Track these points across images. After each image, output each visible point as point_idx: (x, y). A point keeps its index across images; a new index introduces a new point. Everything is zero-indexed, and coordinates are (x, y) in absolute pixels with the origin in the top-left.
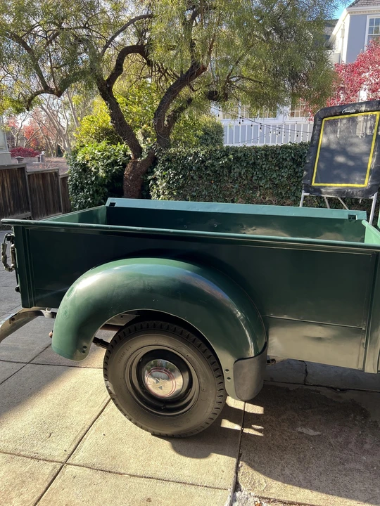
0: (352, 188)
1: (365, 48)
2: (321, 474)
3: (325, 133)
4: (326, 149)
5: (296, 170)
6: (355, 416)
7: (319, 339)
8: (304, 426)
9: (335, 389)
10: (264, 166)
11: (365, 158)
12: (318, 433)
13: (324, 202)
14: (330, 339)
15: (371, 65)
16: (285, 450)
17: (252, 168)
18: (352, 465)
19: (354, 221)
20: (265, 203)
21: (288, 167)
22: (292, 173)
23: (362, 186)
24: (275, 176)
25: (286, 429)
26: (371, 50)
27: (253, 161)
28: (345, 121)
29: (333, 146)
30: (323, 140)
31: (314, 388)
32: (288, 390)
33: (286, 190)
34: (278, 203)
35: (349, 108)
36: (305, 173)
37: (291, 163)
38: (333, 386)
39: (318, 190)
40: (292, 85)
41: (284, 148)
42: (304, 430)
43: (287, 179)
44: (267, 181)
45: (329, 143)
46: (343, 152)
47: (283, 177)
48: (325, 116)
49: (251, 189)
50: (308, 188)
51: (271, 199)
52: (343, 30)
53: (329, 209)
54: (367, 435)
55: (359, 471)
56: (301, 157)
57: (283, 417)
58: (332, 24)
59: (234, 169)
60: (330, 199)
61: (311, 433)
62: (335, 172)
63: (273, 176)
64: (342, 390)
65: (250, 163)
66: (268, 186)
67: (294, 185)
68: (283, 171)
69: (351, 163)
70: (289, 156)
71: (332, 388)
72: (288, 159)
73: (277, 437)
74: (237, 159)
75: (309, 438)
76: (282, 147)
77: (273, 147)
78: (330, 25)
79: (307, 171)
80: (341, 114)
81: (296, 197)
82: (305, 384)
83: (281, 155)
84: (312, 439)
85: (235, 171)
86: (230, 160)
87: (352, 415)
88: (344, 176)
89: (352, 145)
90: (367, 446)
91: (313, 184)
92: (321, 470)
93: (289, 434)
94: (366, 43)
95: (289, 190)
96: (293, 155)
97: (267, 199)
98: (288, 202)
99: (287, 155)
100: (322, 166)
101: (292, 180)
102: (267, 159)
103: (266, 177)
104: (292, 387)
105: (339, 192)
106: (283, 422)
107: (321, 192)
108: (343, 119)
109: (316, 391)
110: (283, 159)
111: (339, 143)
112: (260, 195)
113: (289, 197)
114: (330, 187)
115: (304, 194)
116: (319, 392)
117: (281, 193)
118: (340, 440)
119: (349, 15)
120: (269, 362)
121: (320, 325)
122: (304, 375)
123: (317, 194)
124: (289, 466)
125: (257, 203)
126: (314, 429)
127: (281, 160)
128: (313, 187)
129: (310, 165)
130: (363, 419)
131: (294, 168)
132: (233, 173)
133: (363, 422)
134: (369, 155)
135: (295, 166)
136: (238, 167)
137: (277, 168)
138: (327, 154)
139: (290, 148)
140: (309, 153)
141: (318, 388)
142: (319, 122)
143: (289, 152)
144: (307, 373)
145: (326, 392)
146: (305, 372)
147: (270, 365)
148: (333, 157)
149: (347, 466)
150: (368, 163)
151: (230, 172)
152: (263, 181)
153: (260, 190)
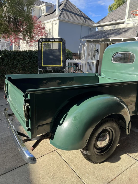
0: (57, 67)
4: (45, 53)
10: (18, 59)
11: (59, 57)
17: (13, 60)
21: (28, 59)
22: (29, 62)
24: (22, 63)
27: (13, 56)
29: (48, 52)
45: (46, 51)
46: (52, 54)
47: (26, 63)
49: (13, 68)
51: (22, 72)
56: (31, 56)
59: (5, 60)
62: (50, 61)
65: (12, 57)
66: (21, 67)
68: (26, 61)
69: (55, 58)
72: (27, 56)
74: (6, 55)
79: (39, 61)
80: (49, 41)
85: (6, 61)
86: (3, 56)
88: (53, 63)
91: (42, 66)
97: (20, 72)
100: (45, 59)
101: (29, 64)
102: (19, 56)
103: (19, 63)
107: (46, 69)
110: (25, 56)
112: (18, 70)
115: (39, 69)
117: (26, 69)
129: (40, 59)
132: (4, 62)
134: (61, 56)
135: (30, 59)
136: (6, 59)
138: (46, 55)
140: (39, 54)
142: (40, 43)
143: (27, 53)
148: (48, 56)
150: (61, 58)
151: (3, 61)
152: (19, 65)
153: (17, 68)
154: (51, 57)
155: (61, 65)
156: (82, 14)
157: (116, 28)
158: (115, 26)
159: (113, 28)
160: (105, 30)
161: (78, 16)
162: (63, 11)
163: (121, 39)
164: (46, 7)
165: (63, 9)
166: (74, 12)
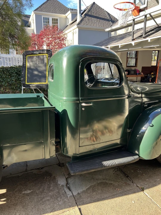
0: (42, 84)
1: (43, 29)
2: (33, 208)
3: (28, 62)
4: (29, 69)
5: (19, 78)
6: (47, 177)
7: (26, 150)
8: (25, 190)
9: (39, 169)
10: (3, 76)
11: (45, 72)
12: (32, 191)
13: (33, 90)
14: (30, 150)
15: (45, 35)
16: (17, 205)
18: (46, 199)
19: (39, 98)
20: (6, 93)
21: (15, 76)
22: (17, 79)
23: (45, 83)
24: (9, 80)
25: (17, 195)
26: (45, 30)
28: (35, 57)
29: (32, 67)
30: (28, 65)
31: (30, 171)
32: (18, 177)
33: (15, 86)
34: (13, 93)
35: (36, 52)
36: (22, 78)
37: (15, 74)
38: (38, 168)
39: (28, 86)
40: (12, 40)
41: (11, 68)
42: (26, 192)
43: (15, 81)
44: (5, 83)
45: (30, 66)
46: (36, 70)
47: (13, 81)
48: (27, 54)
50: (25, 85)
51: (9, 91)
52: (33, 20)
53: (35, 93)
54: (51, 183)
55: (48, 200)
56: (20, 72)
57: (16, 190)
58: (29, 17)
60: (35, 89)
61: (29, 192)
62: (35, 78)
63: (8, 81)
64: (42, 168)
66: (7, 85)
67: (19, 84)
68: (12, 78)
69: (40, 74)
70: (14, 71)
71: (38, 169)
72: (14, 73)
73: (13, 200)
75: (28, 195)
76: (10, 67)
77: (7, 67)
78: (28, 17)
79: (23, 78)
80: (33, 54)
81: (20, 89)
82: (26, 171)
83: (11, 71)
84: (29, 194)
87: (45, 177)
88: (38, 80)
89: (39, 67)
90: (51, 188)
91: (26, 83)
92: (32, 207)
93: (18, 197)
94: (43, 27)
95: (17, 86)
96: (16, 71)
97: (7, 91)
98: (17, 92)
99: (13, 71)
100: (29, 75)
101: (17, 82)
102: (4, 73)
103: (5, 81)
104: (20, 175)
105: (37, 86)
106: (16, 192)
107: (30, 87)
108: (34, 56)
109: (31, 172)
110: (12, 73)
111: (34, 66)
112: (3, 89)
113: (17, 89)
114: (33, 84)
115: (23, 88)
116: (32, 172)
117: (13, 88)
118: (41, 190)
119: (34, 14)
120: (4, 168)
121: (25, 144)
122: (26, 167)
123: (28, 87)
124: (18, 211)
125: (2, 93)
126: (30, 190)
127: (11, 73)
128: (26, 85)
129: (24, 75)
130: (50, 178)
131: (17, 77)
133: (50, 179)
134: (46, 71)
135: (18, 76)
137: (9, 77)
138: (30, 71)
139: (15, 68)
140: (23, 70)
141: (32, 171)
142: (25, 57)
143: (14, 70)
144: (27, 165)
145: (35, 172)
146: (26, 166)
147: (5, 168)
148: (33, 72)
149: (43, 200)
150: (46, 74)
152: (4, 83)
153: (3, 87)
154: (36, 73)
155: (46, 82)
156: (111, 18)
157: (129, 31)
158: (128, 29)
159: (126, 31)
160: (118, 35)
161: (105, 21)
162: (85, 17)
163: (119, 46)
164: (72, 14)
165: (86, 15)
166: (100, 16)
